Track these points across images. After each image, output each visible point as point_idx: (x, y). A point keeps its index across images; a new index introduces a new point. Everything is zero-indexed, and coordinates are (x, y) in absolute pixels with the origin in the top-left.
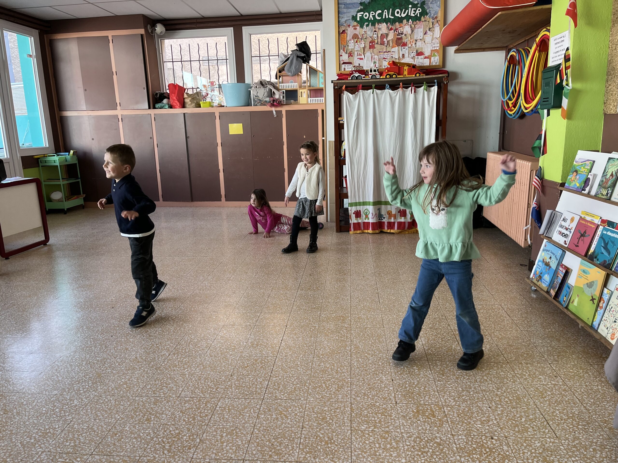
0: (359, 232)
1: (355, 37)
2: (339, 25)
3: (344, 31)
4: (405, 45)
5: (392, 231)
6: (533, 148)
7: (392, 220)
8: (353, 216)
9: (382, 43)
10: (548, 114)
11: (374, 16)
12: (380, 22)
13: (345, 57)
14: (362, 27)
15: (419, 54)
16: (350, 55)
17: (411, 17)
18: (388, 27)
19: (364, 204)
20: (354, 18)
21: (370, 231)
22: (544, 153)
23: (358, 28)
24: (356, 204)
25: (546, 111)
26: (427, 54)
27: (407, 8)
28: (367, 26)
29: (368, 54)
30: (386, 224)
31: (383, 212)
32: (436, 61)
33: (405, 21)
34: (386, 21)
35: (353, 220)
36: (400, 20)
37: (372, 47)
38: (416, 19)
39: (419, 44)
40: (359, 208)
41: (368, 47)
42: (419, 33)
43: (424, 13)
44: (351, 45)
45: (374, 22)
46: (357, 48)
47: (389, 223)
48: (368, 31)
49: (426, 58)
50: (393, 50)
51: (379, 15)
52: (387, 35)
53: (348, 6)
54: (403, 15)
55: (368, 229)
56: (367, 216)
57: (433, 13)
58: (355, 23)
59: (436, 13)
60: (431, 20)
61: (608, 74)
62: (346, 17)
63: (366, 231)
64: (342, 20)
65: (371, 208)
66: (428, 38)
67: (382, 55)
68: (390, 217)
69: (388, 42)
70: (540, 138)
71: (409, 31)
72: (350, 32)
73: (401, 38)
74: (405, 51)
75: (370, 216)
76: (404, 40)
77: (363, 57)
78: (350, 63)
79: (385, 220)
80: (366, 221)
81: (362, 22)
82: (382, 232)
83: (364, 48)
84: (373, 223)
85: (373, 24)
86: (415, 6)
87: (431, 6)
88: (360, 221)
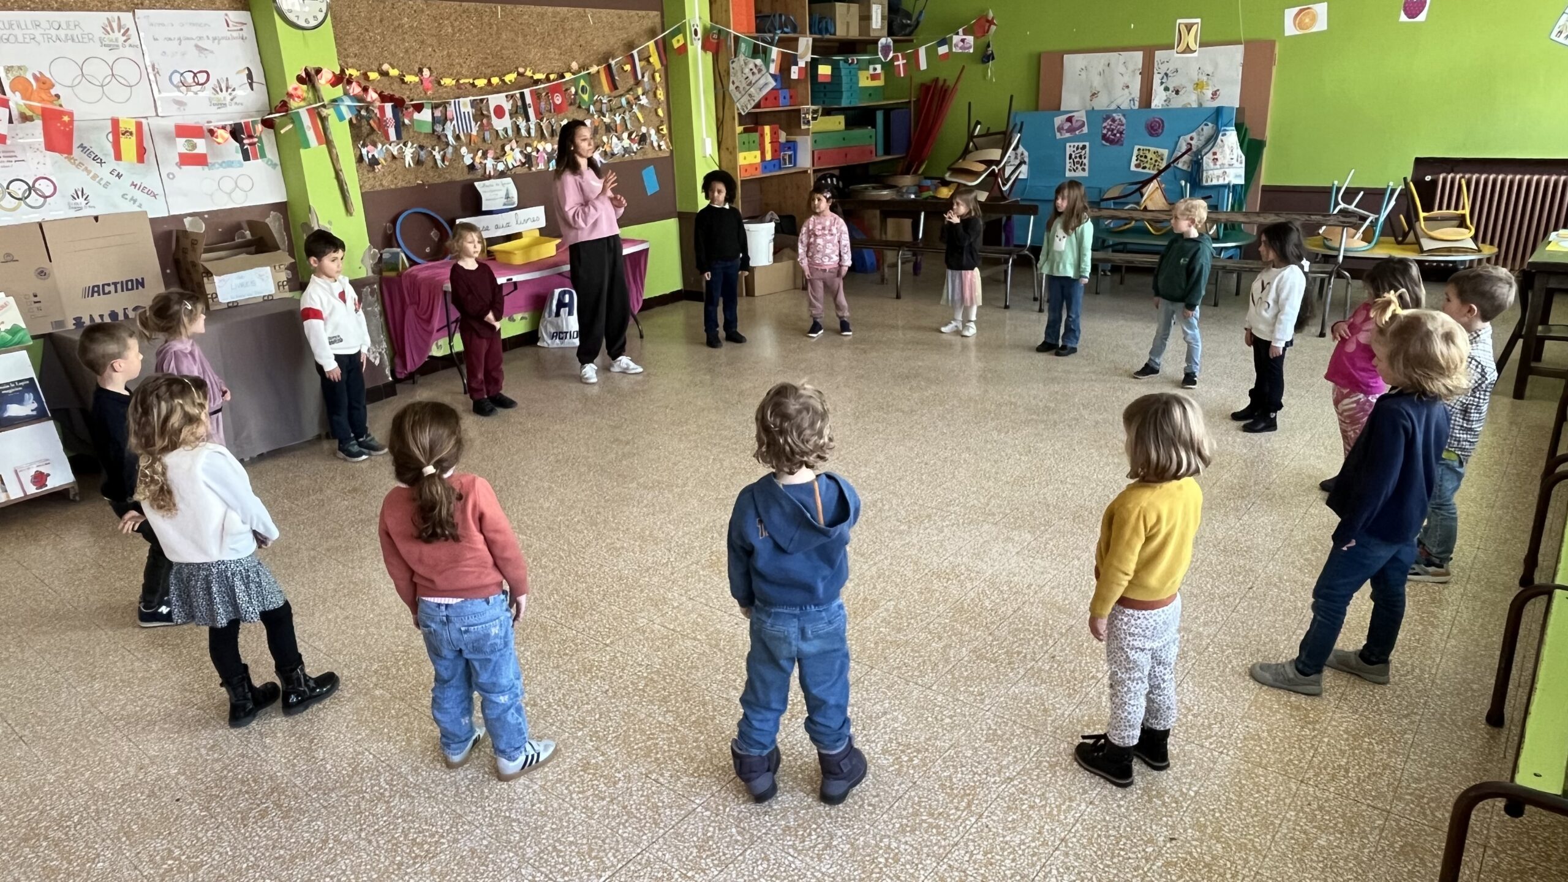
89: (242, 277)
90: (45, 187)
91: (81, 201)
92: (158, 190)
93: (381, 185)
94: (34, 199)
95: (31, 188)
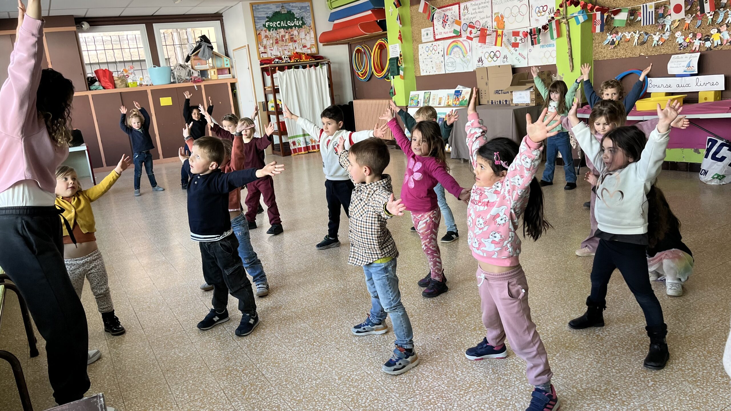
0: (296, 154)
1: (266, 37)
2: (256, 30)
3: (259, 34)
4: (295, 41)
5: (315, 150)
6: (390, 93)
7: (314, 144)
8: (292, 144)
9: (283, 41)
10: (394, 78)
11: (276, 25)
12: (280, 28)
13: (262, 49)
14: (269, 31)
15: (305, 47)
16: (265, 47)
17: (296, 26)
18: (285, 31)
19: (297, 136)
20: (264, 26)
21: (303, 152)
22: (395, 94)
23: (267, 31)
24: (292, 137)
25: (392, 77)
26: (309, 46)
27: (294, 21)
28: (273, 30)
29: (275, 47)
30: (311, 147)
31: (307, 141)
32: (314, 50)
33: (294, 28)
34: (283, 27)
35: (292, 147)
36: (291, 27)
37: (277, 43)
38: (300, 27)
39: (303, 41)
40: (294, 140)
41: (274, 43)
42: (302, 35)
43: (303, 24)
44: (265, 42)
45: (276, 28)
46: (268, 44)
47: (312, 146)
48: (273, 33)
49: (308, 49)
50: (289, 44)
51: (279, 24)
52: (285, 36)
53: (260, 18)
54: (293, 25)
55: (301, 151)
56: (299, 144)
57: (308, 23)
58: (265, 29)
59: (310, 24)
60: (308, 28)
61: (414, 60)
62: (260, 25)
63: (300, 153)
64: (257, 27)
65: (302, 139)
66: (308, 37)
67: (284, 48)
68: (312, 143)
69: (286, 40)
70: (392, 88)
71: (297, 34)
72: (263, 34)
73: (293, 38)
74: (296, 45)
75: (301, 143)
76: (295, 39)
77: (272, 49)
78: (265, 53)
79: (310, 145)
80: (300, 147)
81: (269, 28)
82: (309, 152)
83: (272, 44)
84: (304, 148)
85: (276, 29)
86: (298, 19)
87: (306, 19)
88: (296, 147)
89: (521, 94)
90: (498, 54)
91: (505, 59)
92: (526, 57)
93: (617, 56)
94: (495, 59)
95: (495, 55)
